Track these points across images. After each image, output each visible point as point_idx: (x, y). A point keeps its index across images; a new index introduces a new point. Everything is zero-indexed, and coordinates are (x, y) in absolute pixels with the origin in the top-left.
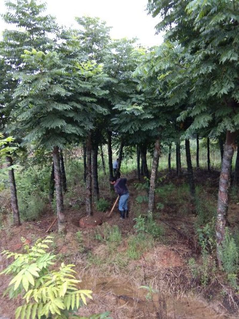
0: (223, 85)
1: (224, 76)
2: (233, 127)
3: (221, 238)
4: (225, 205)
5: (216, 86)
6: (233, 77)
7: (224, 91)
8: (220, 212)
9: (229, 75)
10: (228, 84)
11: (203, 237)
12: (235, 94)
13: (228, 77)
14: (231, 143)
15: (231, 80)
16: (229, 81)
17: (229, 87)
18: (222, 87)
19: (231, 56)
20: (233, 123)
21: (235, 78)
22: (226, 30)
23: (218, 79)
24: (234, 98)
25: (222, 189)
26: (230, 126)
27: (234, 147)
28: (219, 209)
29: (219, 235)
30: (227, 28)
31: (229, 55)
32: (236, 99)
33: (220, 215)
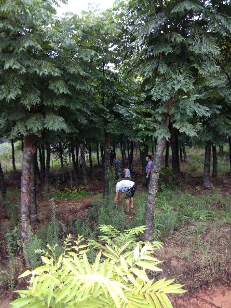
0: (10, 91)
1: (11, 82)
2: (26, 131)
3: (26, 237)
4: (28, 205)
5: (4, 90)
6: (19, 84)
7: (12, 96)
8: (24, 213)
9: (16, 82)
10: (15, 90)
11: (12, 241)
12: (23, 100)
13: (15, 83)
14: (29, 146)
15: (17, 86)
16: (16, 87)
17: (16, 93)
18: (10, 92)
19: (14, 64)
20: (26, 127)
21: (22, 86)
22: (11, 38)
23: (5, 84)
24: (22, 104)
25: (24, 190)
26: (23, 130)
27: (32, 150)
28: (23, 210)
29: (24, 235)
30: (12, 37)
31: (12, 63)
32: (24, 105)
33: (24, 215)
